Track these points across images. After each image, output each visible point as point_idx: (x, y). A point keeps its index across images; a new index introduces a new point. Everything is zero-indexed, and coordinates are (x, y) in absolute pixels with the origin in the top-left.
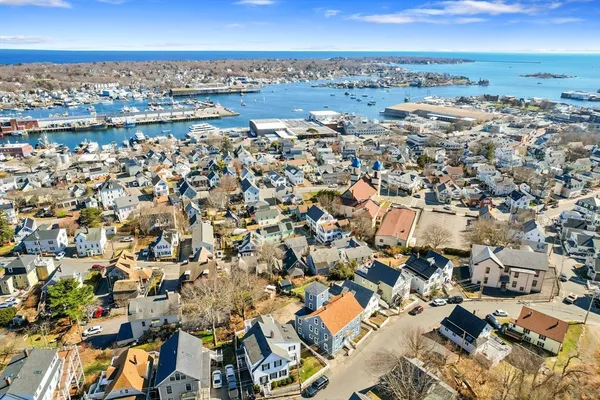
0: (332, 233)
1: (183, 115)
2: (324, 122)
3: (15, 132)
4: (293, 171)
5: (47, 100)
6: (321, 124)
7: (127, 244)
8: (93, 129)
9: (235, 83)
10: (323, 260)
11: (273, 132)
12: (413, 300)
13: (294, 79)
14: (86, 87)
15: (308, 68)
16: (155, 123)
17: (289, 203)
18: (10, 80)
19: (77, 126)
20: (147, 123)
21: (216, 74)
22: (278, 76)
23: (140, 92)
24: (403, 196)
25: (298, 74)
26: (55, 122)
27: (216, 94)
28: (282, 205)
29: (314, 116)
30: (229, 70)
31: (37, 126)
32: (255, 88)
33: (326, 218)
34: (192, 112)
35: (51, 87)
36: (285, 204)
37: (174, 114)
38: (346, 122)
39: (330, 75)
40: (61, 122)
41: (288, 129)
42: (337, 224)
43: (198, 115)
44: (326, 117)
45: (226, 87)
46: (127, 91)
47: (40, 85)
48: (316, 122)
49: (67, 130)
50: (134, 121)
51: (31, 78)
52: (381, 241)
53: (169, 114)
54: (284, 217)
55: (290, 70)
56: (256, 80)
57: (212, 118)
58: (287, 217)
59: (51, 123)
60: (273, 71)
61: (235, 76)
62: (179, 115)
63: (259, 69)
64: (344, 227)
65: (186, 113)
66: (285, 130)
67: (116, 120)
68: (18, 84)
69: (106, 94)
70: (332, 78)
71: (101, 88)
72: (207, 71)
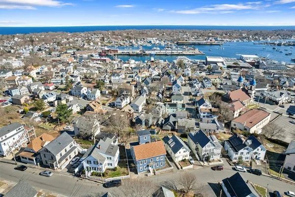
0: (206, 114)
1: (177, 52)
2: (247, 61)
3: (109, 54)
4: (206, 80)
5: (127, 44)
6: (245, 62)
7: (107, 99)
8: (137, 55)
9: (211, 40)
10: (184, 125)
11: (216, 63)
12: (220, 161)
13: (245, 40)
14: (144, 39)
15: (256, 34)
16: (164, 55)
17: (196, 96)
18: (118, 35)
19: (131, 53)
20: (160, 55)
21: (203, 36)
22: (236, 38)
23: (165, 42)
24: (271, 104)
25: (248, 37)
26: (124, 51)
27: (199, 44)
28: (191, 96)
29: (243, 57)
30: (211, 34)
31: (117, 52)
32: (220, 43)
33: (207, 106)
34: (182, 51)
35: (130, 38)
36: (193, 96)
37: (173, 51)
38: (261, 61)
39: (268, 39)
40: (126, 51)
41: (224, 62)
42: (210, 110)
43: (184, 53)
44: (250, 58)
45: (205, 42)
46: (159, 41)
47: (127, 37)
48: (243, 60)
49: (128, 55)
50: (155, 53)
51: (125, 34)
52: (235, 125)
53: (171, 51)
54: (189, 102)
55: (244, 35)
56: (224, 39)
57: (191, 55)
58: (191, 102)
59: (122, 51)
60: (234, 35)
61: (213, 37)
62: (175, 52)
63: (227, 34)
64: (214, 112)
65: (178, 51)
66: (223, 62)
67: (147, 52)
68: (120, 37)
69: (150, 42)
70: (269, 40)
71: (149, 39)
72: (199, 34)
